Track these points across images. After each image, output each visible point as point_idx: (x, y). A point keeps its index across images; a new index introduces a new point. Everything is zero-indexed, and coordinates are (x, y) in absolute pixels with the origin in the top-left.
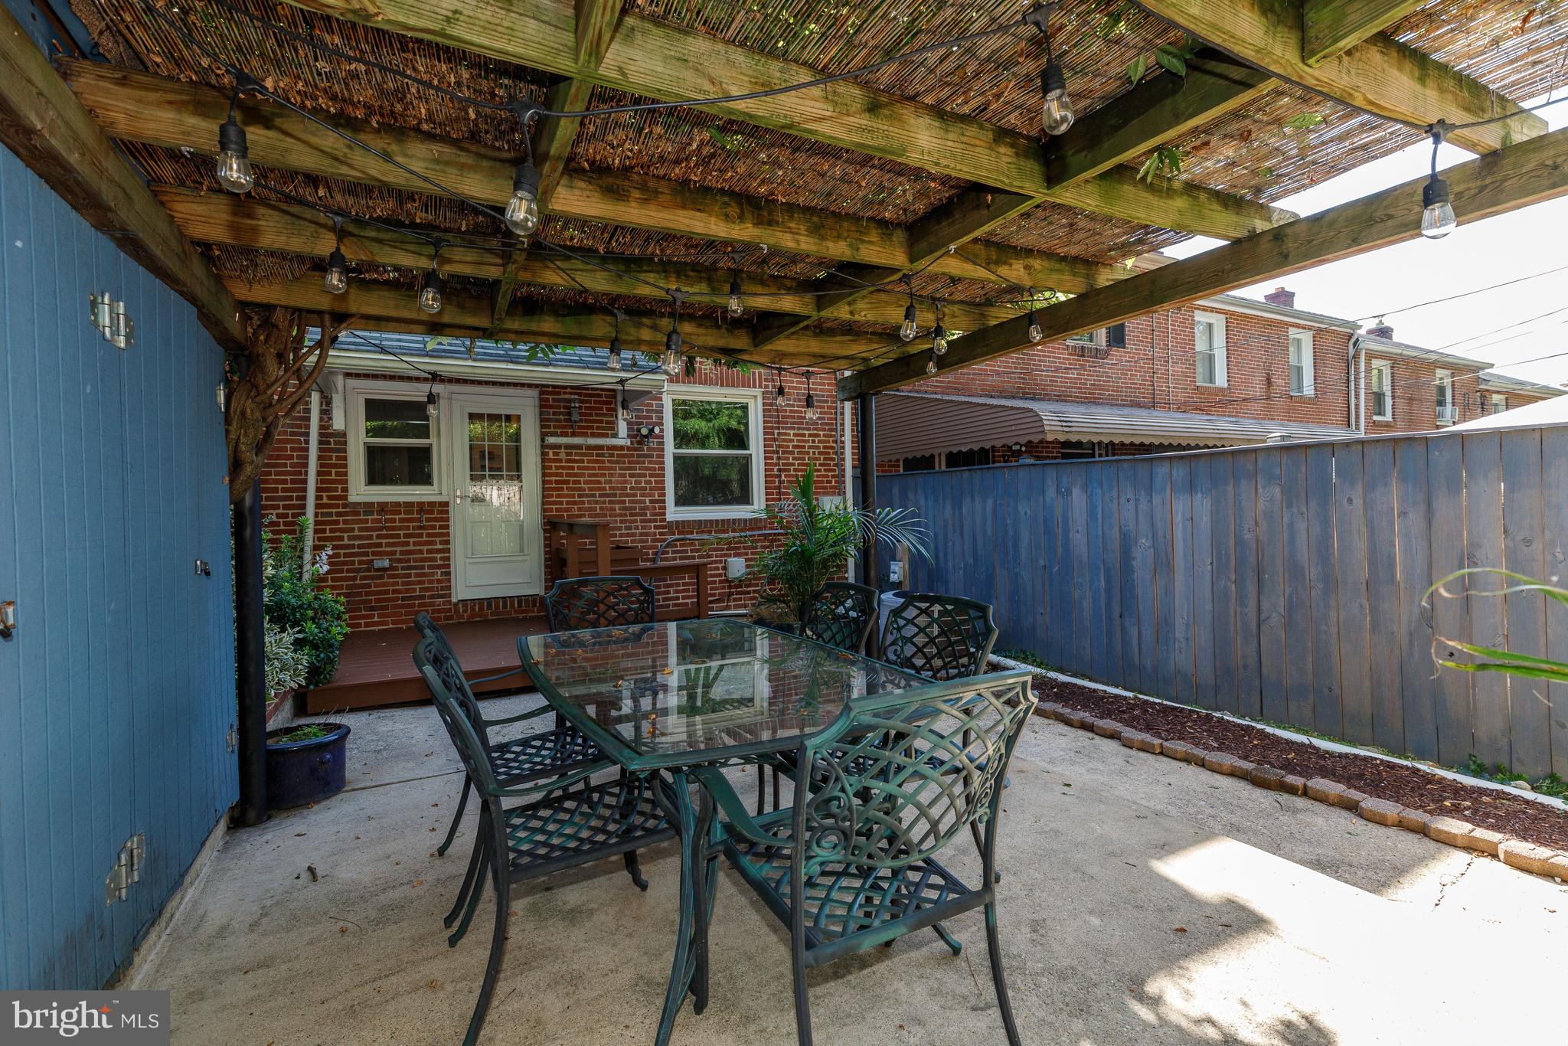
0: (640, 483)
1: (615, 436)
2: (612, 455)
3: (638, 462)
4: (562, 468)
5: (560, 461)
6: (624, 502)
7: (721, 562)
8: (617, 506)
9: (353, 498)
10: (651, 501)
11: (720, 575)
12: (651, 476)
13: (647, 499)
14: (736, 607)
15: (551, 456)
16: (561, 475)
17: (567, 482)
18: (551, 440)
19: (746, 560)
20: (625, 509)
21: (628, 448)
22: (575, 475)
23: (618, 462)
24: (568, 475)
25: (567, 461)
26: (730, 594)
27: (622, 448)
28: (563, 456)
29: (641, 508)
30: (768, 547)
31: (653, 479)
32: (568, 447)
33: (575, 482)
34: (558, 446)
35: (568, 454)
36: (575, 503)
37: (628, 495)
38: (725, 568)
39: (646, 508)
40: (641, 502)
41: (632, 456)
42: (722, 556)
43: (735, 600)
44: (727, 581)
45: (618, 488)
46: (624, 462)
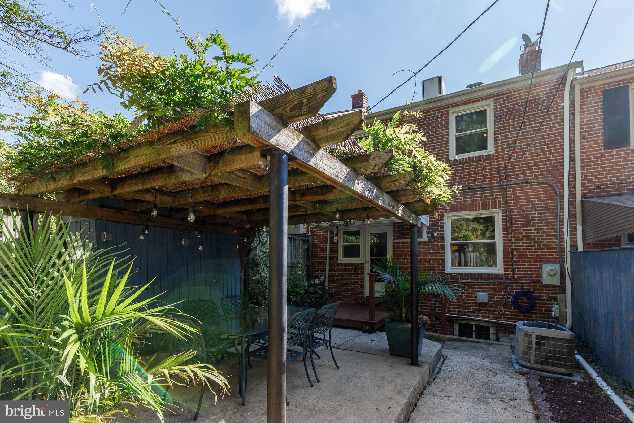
0: (433, 256)
1: (421, 237)
2: (420, 245)
3: (432, 248)
4: (400, 251)
5: (400, 248)
6: (425, 264)
7: (474, 294)
8: (422, 266)
9: (339, 262)
10: (437, 264)
11: (474, 300)
12: (437, 253)
13: (436, 263)
14: (483, 317)
15: (396, 247)
16: (400, 254)
17: (402, 256)
18: (396, 241)
19: (489, 294)
20: (425, 267)
21: (427, 242)
22: (405, 254)
23: (423, 248)
24: (402, 254)
25: (402, 248)
26: (479, 310)
27: (424, 242)
28: (400, 246)
29: (432, 267)
30: (504, 289)
31: (438, 255)
32: (402, 243)
33: (405, 256)
34: (399, 243)
35: (402, 246)
36: (405, 264)
37: (427, 262)
38: (476, 297)
39: (435, 267)
40: (432, 264)
41: (429, 245)
42: (474, 291)
43: (482, 313)
44: (476, 303)
45: (423, 259)
46: (426, 248)
